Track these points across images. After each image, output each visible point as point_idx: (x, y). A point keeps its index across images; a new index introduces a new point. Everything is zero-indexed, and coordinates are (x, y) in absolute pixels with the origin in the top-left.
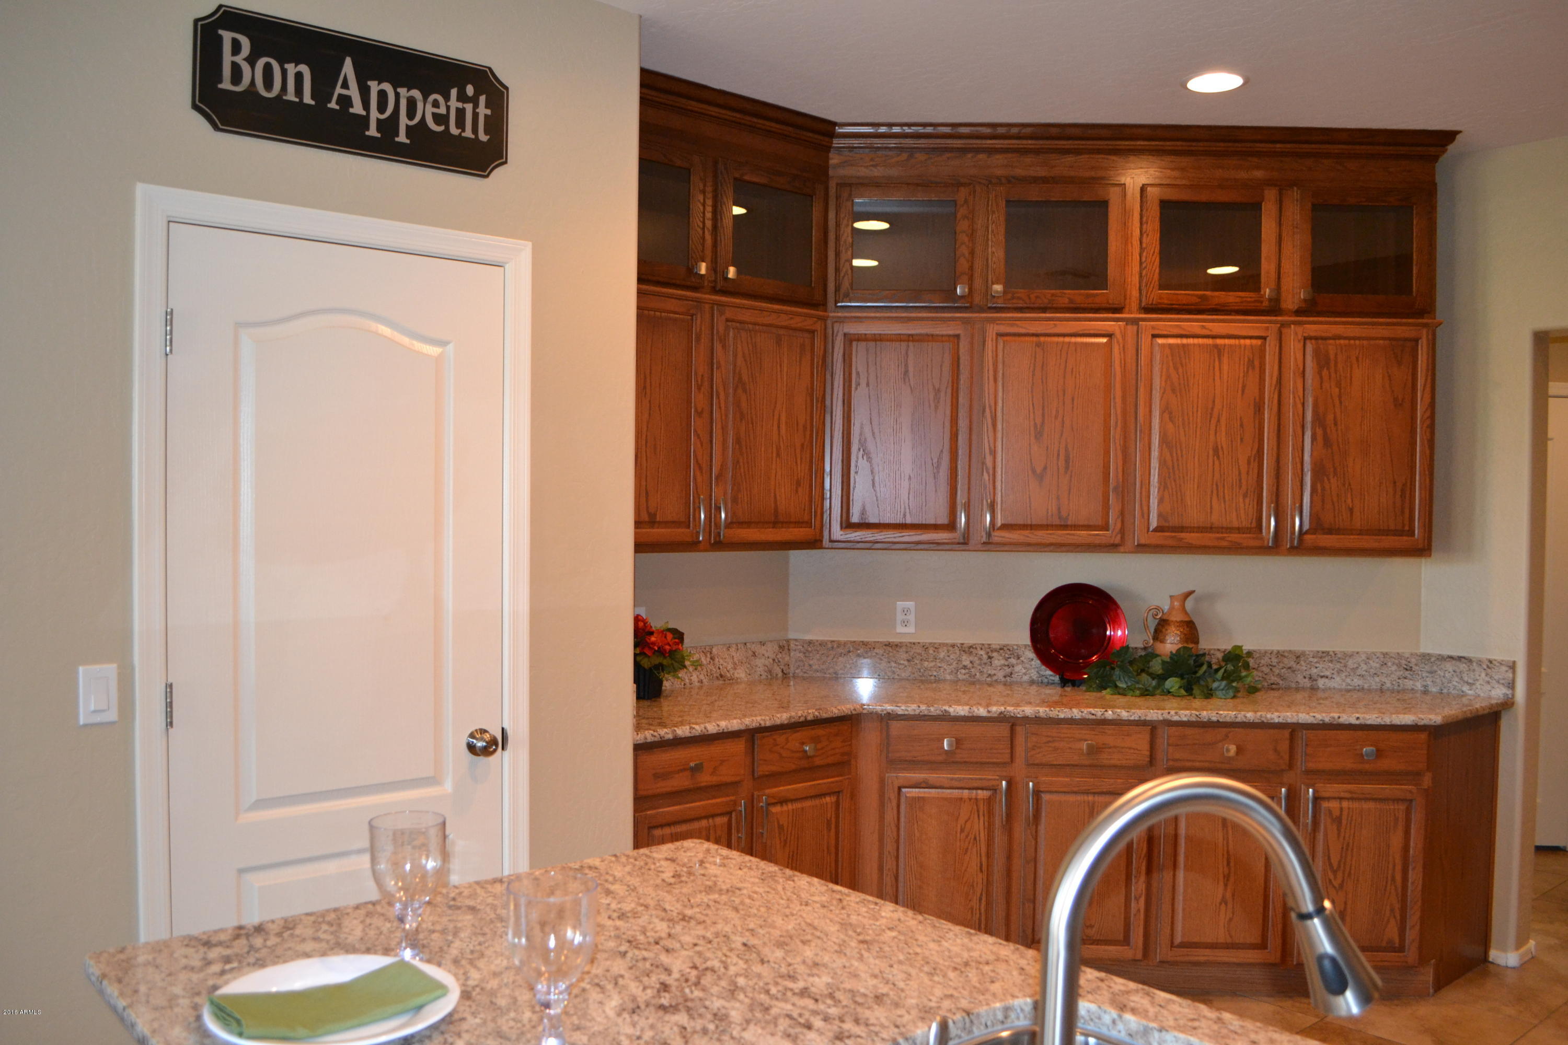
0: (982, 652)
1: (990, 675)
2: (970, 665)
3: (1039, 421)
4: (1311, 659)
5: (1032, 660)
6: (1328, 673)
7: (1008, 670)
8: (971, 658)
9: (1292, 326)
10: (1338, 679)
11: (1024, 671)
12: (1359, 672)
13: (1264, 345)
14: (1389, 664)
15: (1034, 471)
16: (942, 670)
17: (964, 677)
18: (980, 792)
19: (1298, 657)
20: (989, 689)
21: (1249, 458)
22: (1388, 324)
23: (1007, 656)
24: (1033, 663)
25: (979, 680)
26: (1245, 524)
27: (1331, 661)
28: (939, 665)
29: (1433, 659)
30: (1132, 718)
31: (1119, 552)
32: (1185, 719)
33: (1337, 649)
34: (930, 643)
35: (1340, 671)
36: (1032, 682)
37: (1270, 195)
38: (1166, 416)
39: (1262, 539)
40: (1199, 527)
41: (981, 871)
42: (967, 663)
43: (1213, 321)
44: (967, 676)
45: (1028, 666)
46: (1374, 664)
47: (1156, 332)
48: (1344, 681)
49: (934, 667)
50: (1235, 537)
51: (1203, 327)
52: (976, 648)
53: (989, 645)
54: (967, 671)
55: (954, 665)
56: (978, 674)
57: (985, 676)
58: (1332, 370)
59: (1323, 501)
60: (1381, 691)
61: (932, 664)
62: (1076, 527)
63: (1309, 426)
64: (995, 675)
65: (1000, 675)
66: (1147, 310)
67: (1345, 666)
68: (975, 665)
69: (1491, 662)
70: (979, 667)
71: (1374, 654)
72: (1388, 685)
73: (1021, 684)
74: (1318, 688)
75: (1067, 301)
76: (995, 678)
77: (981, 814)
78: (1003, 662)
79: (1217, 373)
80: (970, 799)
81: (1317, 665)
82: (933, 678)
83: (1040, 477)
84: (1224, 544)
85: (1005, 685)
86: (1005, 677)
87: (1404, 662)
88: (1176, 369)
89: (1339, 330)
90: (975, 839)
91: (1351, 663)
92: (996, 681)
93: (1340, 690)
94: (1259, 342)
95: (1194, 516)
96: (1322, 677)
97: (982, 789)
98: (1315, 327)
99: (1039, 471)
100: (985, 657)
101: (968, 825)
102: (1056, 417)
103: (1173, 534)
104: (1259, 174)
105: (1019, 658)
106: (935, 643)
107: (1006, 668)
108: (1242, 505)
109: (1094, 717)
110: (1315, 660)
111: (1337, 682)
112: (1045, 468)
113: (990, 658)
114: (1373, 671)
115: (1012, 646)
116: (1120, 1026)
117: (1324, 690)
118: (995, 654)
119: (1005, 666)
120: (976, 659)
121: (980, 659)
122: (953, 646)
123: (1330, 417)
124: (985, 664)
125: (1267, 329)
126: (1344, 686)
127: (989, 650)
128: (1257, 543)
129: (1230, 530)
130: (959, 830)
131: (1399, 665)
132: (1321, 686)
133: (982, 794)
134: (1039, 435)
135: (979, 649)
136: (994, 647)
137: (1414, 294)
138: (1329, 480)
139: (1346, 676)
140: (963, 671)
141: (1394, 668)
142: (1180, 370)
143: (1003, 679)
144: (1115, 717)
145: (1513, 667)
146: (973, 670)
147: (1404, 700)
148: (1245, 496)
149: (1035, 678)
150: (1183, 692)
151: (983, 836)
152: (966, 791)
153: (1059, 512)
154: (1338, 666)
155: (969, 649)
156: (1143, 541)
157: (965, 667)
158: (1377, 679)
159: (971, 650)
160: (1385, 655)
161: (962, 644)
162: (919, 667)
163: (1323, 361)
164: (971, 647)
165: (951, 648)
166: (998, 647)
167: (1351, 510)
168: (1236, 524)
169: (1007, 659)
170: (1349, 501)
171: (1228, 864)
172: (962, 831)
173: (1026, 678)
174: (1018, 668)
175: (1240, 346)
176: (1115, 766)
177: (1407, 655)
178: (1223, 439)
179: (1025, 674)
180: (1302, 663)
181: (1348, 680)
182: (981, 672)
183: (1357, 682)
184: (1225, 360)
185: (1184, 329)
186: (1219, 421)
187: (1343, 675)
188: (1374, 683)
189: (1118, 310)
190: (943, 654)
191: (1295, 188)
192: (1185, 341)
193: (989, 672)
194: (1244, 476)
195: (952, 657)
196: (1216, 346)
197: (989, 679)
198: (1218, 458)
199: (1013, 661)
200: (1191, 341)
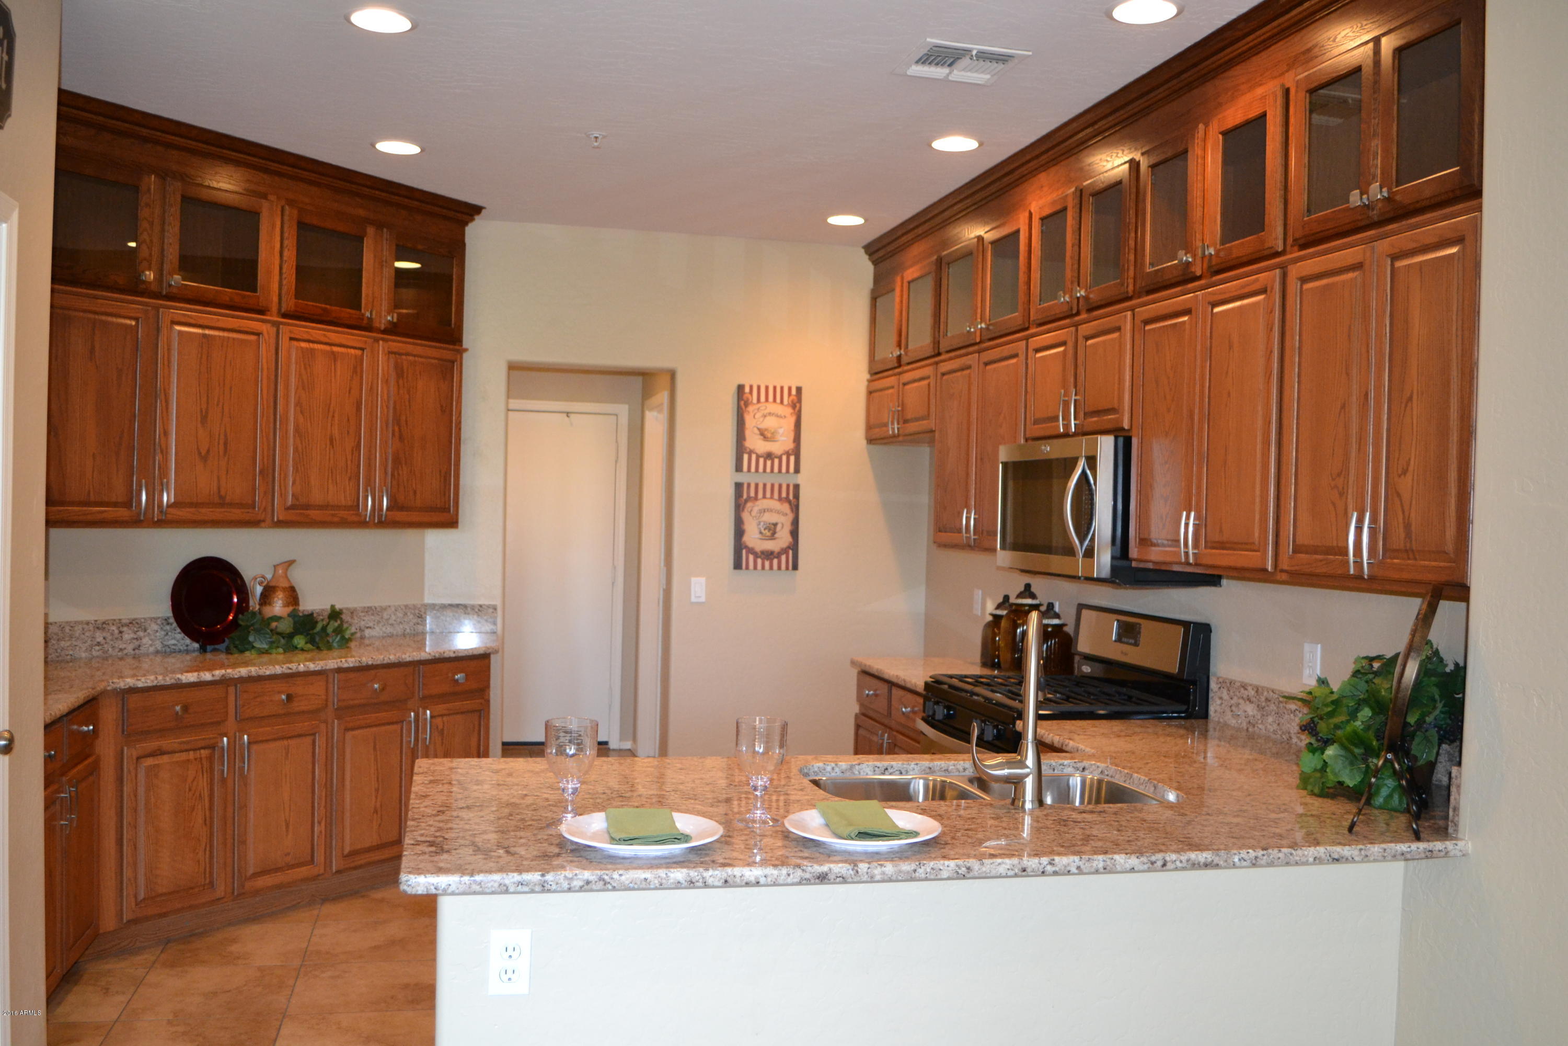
0: (114, 628)
1: (121, 650)
2: (103, 641)
3: (204, 407)
4: (361, 614)
5: (157, 631)
6: (371, 624)
7: (137, 643)
8: (104, 634)
9: (381, 342)
10: (377, 628)
11: (150, 642)
12: (391, 621)
13: (363, 354)
14: (409, 614)
15: (200, 453)
16: (78, 648)
17: (98, 653)
18: (202, 751)
19: (352, 613)
20: (120, 663)
21: (353, 448)
22: (436, 347)
23: (135, 629)
24: (158, 634)
25: (111, 656)
26: (350, 503)
27: (373, 615)
28: (75, 643)
29: (437, 608)
30: (316, 669)
31: (262, 527)
32: (351, 665)
33: (376, 605)
34: (67, 622)
35: (379, 622)
36: (157, 652)
37: (371, 231)
38: (298, 408)
39: (359, 515)
40: (319, 506)
41: (205, 824)
42: (100, 639)
43: (313, 328)
44: (100, 652)
45: (153, 637)
46: (400, 615)
47: (293, 336)
48: (381, 629)
49: (71, 645)
50: (342, 513)
51: (325, 335)
52: (108, 624)
53: (120, 620)
54: (100, 647)
55: (89, 642)
56: (110, 649)
57: (117, 650)
58: (405, 381)
59: (398, 485)
60: (404, 635)
61: (68, 644)
62: (231, 505)
63: (390, 425)
64: (125, 649)
65: (129, 648)
66: (285, 316)
67: (382, 618)
68: (108, 640)
69: (481, 606)
70: (112, 642)
71: (399, 606)
72: (408, 630)
73: (147, 655)
74: (365, 637)
75: (228, 299)
76: (125, 652)
77: (205, 769)
78: (132, 636)
79: (333, 374)
80: (196, 759)
81: (365, 618)
82: (69, 657)
83: (204, 458)
84: (336, 519)
85: (134, 658)
86: (134, 650)
87: (417, 611)
88: (305, 368)
89: (410, 348)
90: (200, 794)
91: (385, 615)
92: (126, 654)
93: (379, 638)
94: (359, 352)
95: (317, 497)
96: (367, 628)
97: (204, 748)
98: (397, 344)
99: (203, 453)
100: (116, 632)
101: (195, 783)
102: (218, 405)
103: (302, 511)
104: (361, 212)
105: (145, 630)
106: (71, 622)
107: (135, 641)
108: (348, 488)
109: (291, 671)
110: (363, 614)
111: (377, 632)
112: (208, 451)
113: (121, 632)
114: (399, 620)
115: (140, 619)
116: (837, 770)
117: (369, 638)
118: (125, 629)
119: (134, 639)
120: (108, 635)
121: (112, 634)
122: (88, 623)
123: (403, 418)
124: (117, 639)
125: (366, 342)
126: (381, 634)
127: (120, 625)
128: (356, 519)
129: (339, 507)
130: (187, 790)
131: (414, 614)
132: (367, 635)
133: (204, 753)
134: (204, 419)
135: (111, 624)
136: (124, 621)
137: (453, 326)
138: (402, 467)
139: (383, 626)
140: (97, 648)
141: (411, 616)
142: (309, 370)
143: (132, 652)
144: (305, 669)
145: (495, 609)
146: (106, 646)
147: (418, 641)
148: (350, 479)
149: (159, 648)
150: (309, 646)
151: (206, 793)
152: (191, 753)
153: (219, 492)
154: (377, 618)
155: (101, 626)
156: (281, 518)
157: (99, 644)
158: (401, 626)
159: (104, 626)
160: (406, 606)
161: (96, 621)
162: (56, 647)
163: (400, 372)
164: (104, 623)
165: (85, 626)
166: (128, 621)
167: (415, 492)
168: (343, 503)
169: (135, 633)
170: (414, 485)
171: (378, 781)
172: (190, 790)
173: (152, 649)
174: (146, 641)
175: (348, 354)
176: (303, 712)
177: (419, 606)
178: (336, 432)
179: (151, 645)
180: (355, 617)
181: (384, 629)
182: (113, 647)
183: (389, 630)
184: (339, 364)
185: (312, 336)
186: (333, 416)
187: (380, 625)
188: (399, 629)
189: (261, 312)
190: (79, 632)
191: (385, 230)
192: (312, 345)
193: (120, 647)
194: (349, 462)
195: (87, 634)
196: (333, 353)
197: (120, 654)
198: (333, 447)
199: (141, 634)
200: (316, 346)
